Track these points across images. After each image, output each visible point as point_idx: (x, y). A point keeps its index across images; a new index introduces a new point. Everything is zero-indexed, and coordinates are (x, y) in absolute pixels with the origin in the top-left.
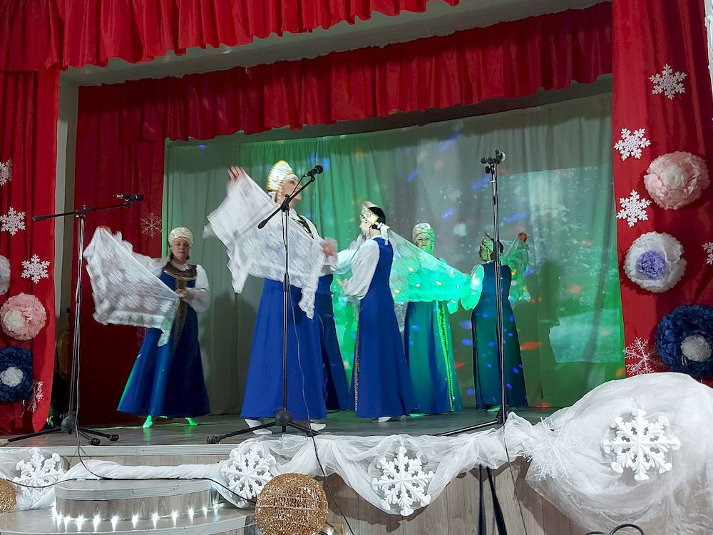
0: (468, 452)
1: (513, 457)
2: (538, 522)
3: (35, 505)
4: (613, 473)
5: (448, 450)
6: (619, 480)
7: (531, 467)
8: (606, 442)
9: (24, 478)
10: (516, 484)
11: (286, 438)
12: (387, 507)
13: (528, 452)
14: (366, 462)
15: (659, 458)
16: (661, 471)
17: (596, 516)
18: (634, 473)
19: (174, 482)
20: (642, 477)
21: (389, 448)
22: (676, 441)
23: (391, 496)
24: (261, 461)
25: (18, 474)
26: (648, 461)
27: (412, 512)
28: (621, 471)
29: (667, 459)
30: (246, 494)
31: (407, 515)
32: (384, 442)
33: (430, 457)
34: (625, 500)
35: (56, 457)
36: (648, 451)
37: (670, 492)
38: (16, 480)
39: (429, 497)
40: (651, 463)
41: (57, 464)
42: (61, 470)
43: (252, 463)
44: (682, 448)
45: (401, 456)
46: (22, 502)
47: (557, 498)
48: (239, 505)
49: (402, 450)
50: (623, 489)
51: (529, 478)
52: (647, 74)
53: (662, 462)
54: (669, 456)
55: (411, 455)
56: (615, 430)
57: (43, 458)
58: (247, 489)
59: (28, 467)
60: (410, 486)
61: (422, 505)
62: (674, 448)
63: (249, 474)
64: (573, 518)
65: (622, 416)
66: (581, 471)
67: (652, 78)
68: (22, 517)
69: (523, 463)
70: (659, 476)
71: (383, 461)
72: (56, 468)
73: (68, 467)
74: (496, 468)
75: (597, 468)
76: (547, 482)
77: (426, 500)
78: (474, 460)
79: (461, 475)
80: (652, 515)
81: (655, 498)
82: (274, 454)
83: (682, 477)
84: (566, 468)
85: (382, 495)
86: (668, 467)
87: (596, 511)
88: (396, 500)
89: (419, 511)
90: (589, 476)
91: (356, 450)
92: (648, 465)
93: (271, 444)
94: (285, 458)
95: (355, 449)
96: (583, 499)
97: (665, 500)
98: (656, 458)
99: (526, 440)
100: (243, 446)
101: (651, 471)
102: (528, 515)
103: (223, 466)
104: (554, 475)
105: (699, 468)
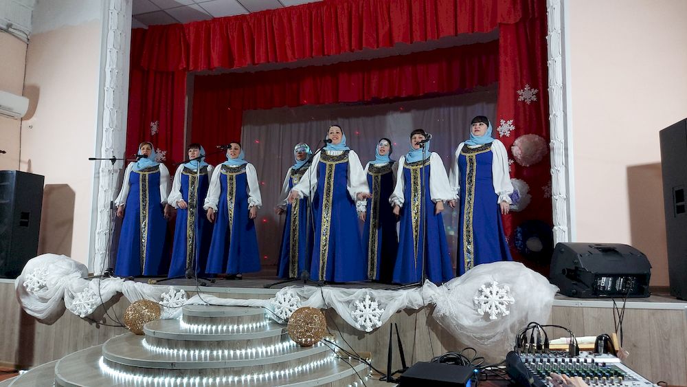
0: (403, 300)
1: (427, 303)
2: (438, 338)
3: (171, 317)
4: (479, 314)
5: (392, 298)
6: (482, 318)
7: (436, 309)
8: (476, 298)
9: (165, 302)
10: (427, 318)
11: (306, 288)
12: (359, 327)
13: (434, 301)
14: (348, 302)
15: (503, 308)
16: (504, 315)
17: (468, 337)
18: (489, 315)
19: (246, 309)
20: (493, 317)
21: (361, 296)
22: (513, 300)
23: (361, 321)
24: (292, 299)
25: (162, 299)
26: (497, 309)
27: (372, 330)
28: (483, 314)
29: (507, 309)
30: (283, 316)
31: (369, 331)
32: (359, 292)
33: (382, 301)
34: (484, 329)
35: (182, 291)
36: (497, 304)
37: (508, 326)
38: (161, 303)
39: (381, 322)
40: (499, 310)
41: (183, 295)
42: (185, 299)
43: (287, 300)
44: (517, 302)
45: (367, 300)
46: (164, 315)
47: (448, 327)
48: (279, 322)
49: (368, 297)
50: (484, 323)
51: (434, 315)
52: (516, 89)
53: (505, 310)
54: (509, 307)
55: (372, 299)
56: (481, 291)
57: (175, 292)
58: (284, 313)
59: (167, 296)
60: (371, 316)
61: (377, 326)
62: (511, 303)
63: (286, 305)
64: (456, 337)
65: (485, 284)
66: (461, 313)
67: (519, 92)
68: (164, 323)
69: (432, 307)
70: (503, 317)
71: (357, 302)
72: (182, 298)
73: (188, 297)
74: (417, 308)
75: (470, 312)
76: (444, 317)
77: (379, 324)
78: (406, 303)
79: (399, 312)
80: (498, 338)
81: (500, 329)
82: (300, 296)
83: (515, 318)
84: (454, 310)
85: (356, 320)
86: (508, 313)
87: (469, 334)
88: (363, 323)
89: (375, 329)
90: (466, 316)
91: (344, 296)
92: (497, 312)
93: (298, 290)
94: (305, 298)
95: (342, 295)
96: (462, 327)
97: (505, 330)
98: (502, 309)
99: (434, 295)
100: (283, 290)
101: (498, 314)
102: (434, 335)
103: (272, 301)
104: (447, 314)
105: (524, 314)
